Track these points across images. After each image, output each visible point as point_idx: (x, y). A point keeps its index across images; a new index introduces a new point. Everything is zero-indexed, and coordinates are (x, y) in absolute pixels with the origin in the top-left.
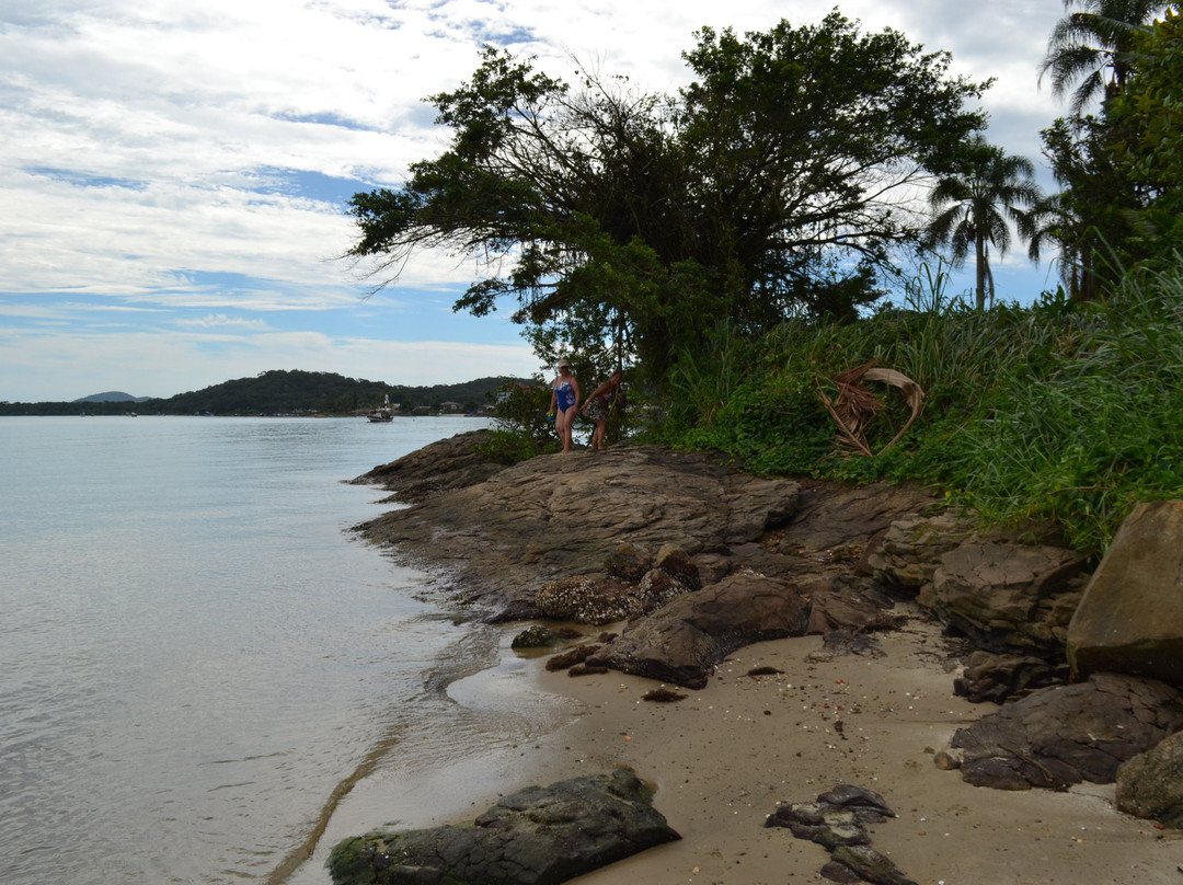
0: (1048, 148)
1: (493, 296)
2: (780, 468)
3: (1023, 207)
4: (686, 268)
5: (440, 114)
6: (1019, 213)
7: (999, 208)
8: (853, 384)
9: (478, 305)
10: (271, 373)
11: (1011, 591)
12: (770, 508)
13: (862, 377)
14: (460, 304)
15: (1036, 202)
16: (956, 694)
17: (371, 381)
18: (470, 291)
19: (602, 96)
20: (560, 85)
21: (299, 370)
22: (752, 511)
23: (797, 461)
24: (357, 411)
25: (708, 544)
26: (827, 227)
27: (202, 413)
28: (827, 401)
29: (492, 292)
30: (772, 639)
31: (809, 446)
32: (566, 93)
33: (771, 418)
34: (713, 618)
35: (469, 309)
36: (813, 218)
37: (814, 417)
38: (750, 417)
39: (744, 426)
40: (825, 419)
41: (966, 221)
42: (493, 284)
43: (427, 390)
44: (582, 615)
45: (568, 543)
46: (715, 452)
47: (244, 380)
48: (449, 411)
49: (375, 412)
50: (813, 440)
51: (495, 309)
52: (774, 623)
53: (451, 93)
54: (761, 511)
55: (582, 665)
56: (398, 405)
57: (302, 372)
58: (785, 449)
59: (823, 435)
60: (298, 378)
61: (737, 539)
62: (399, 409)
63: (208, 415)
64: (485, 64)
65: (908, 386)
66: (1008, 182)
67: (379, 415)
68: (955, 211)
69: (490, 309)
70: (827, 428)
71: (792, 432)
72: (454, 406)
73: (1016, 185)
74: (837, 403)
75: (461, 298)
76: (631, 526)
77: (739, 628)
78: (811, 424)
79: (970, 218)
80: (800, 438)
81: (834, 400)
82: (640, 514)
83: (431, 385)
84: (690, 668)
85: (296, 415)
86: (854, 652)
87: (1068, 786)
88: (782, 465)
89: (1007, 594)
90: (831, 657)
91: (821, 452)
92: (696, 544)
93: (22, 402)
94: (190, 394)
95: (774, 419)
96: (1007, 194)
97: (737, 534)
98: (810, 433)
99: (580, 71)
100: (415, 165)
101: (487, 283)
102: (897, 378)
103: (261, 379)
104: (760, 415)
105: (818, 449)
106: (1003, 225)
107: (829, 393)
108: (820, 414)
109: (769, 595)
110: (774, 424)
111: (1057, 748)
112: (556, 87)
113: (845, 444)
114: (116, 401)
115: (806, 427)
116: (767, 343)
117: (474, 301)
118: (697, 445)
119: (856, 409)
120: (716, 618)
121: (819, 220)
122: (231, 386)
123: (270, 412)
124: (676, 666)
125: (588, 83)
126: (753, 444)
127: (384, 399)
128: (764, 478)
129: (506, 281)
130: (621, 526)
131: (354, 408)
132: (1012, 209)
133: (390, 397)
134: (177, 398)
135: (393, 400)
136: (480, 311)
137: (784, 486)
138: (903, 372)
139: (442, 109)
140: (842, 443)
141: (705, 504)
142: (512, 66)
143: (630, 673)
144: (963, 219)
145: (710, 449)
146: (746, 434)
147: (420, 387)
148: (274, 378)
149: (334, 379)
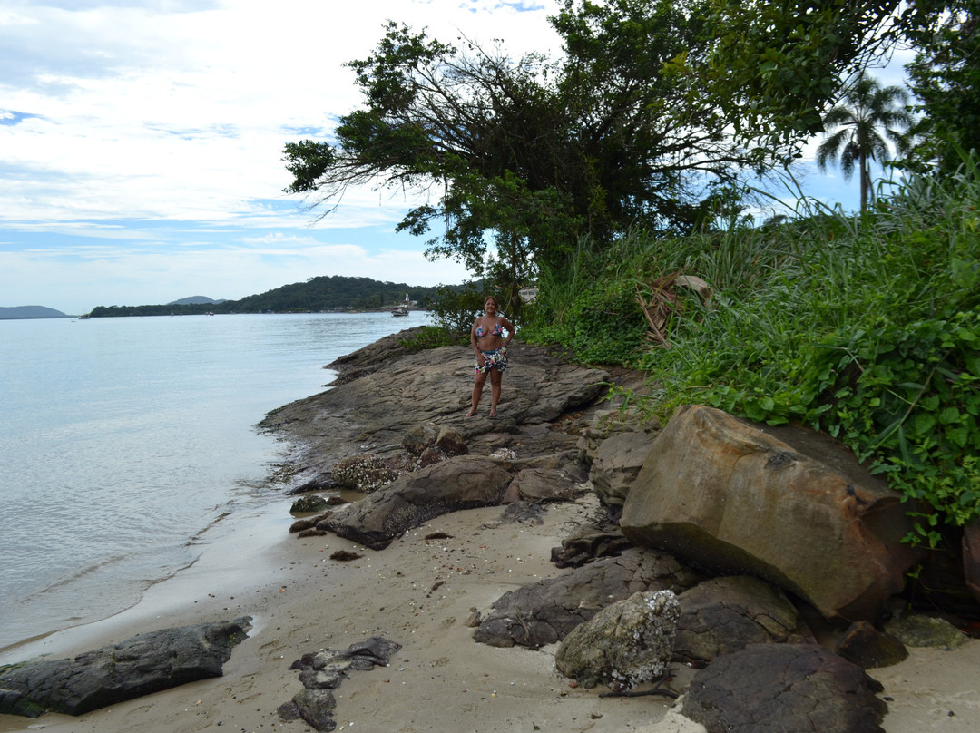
0: (911, 79)
1: (426, 219)
2: (600, 360)
3: (899, 129)
4: (545, 195)
5: (358, 76)
6: (896, 134)
7: (880, 129)
8: (665, 288)
9: (416, 227)
10: (317, 279)
11: (626, 474)
12: (571, 394)
13: (673, 283)
14: (402, 226)
15: (910, 124)
16: (551, 561)
17: (396, 283)
18: (409, 216)
19: (483, 56)
20: (450, 48)
21: (339, 275)
22: (556, 397)
23: (615, 353)
24: (384, 307)
25: (499, 425)
26: (687, 155)
27: (264, 311)
28: (643, 303)
29: (425, 216)
30: (471, 508)
31: (626, 340)
32: (455, 55)
33: (601, 318)
34: (421, 491)
35: (409, 229)
36: (674, 148)
37: (632, 317)
38: (586, 316)
39: (582, 324)
40: (640, 319)
41: (852, 141)
42: (426, 210)
44: (360, 486)
45: (395, 424)
46: (555, 346)
47: (296, 285)
49: (397, 308)
50: (630, 335)
51: (429, 230)
52: (474, 495)
53: (364, 59)
54: (563, 397)
55: (314, 529)
56: (416, 302)
57: (341, 278)
58: (608, 343)
59: (637, 331)
60: (339, 282)
61: (534, 420)
62: (417, 305)
63: (269, 313)
64: (388, 35)
65: (704, 291)
66: (886, 108)
67: (400, 310)
68: (842, 133)
69: (425, 229)
70: (642, 326)
71: (616, 329)
73: (893, 111)
74: (650, 305)
75: (401, 221)
76: (447, 410)
77: (443, 499)
78: (631, 322)
79: (855, 139)
80: (620, 335)
81: (648, 302)
82: (458, 400)
84: (377, 533)
85: (337, 311)
86: (520, 521)
87: (541, 646)
88: (602, 357)
89: (622, 476)
90: (498, 525)
91: (634, 346)
92: (487, 426)
93: (127, 306)
94: (255, 296)
95: (604, 318)
96: (887, 118)
97: (536, 415)
98: (629, 330)
99: (462, 37)
100: (345, 118)
101: (422, 209)
102: (697, 283)
103: (310, 283)
104: (594, 314)
105: (632, 343)
106: (883, 145)
107: (645, 296)
108: (637, 314)
109: (474, 473)
110: (604, 323)
111: (548, 613)
112: (447, 51)
113: (653, 339)
114: (199, 303)
115: (626, 325)
116: (609, 255)
117: (412, 223)
118: (544, 340)
119: (664, 309)
120: (424, 491)
121: (679, 150)
122: (287, 290)
123: (316, 310)
124: (365, 531)
125: (470, 46)
126: (584, 339)
127: (405, 298)
128: (586, 367)
129: (436, 207)
130: (439, 410)
131: (382, 305)
132: (890, 131)
133: (409, 296)
134: (246, 300)
135: (412, 298)
136: (417, 231)
137: (594, 374)
138: (704, 278)
139: (359, 71)
140: (651, 338)
141: (517, 391)
142: (410, 35)
143: (340, 536)
144: (849, 141)
145: (555, 343)
146: (582, 331)
147: (434, 287)
148: (319, 282)
149: (366, 282)
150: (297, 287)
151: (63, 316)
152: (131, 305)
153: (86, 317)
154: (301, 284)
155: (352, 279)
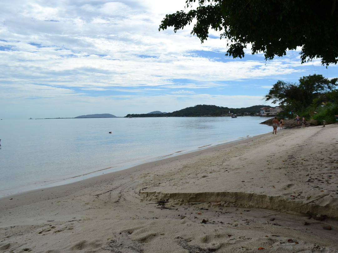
10: (198, 105)
27: (183, 116)
43: (239, 109)
48: (246, 115)
56: (232, 114)
57: (206, 105)
60: (205, 107)
67: (234, 116)
72: (247, 114)
83: (240, 108)
94: (177, 111)
103: (195, 107)
122: (188, 109)
127: (229, 112)
131: (221, 115)
133: (230, 112)
134: (174, 112)
135: (231, 112)
147: (237, 108)
148: (199, 107)
149: (214, 107)
150: (191, 108)
151: (115, 117)
152: (138, 114)
153: (125, 117)
154: (192, 107)
155: (209, 106)
